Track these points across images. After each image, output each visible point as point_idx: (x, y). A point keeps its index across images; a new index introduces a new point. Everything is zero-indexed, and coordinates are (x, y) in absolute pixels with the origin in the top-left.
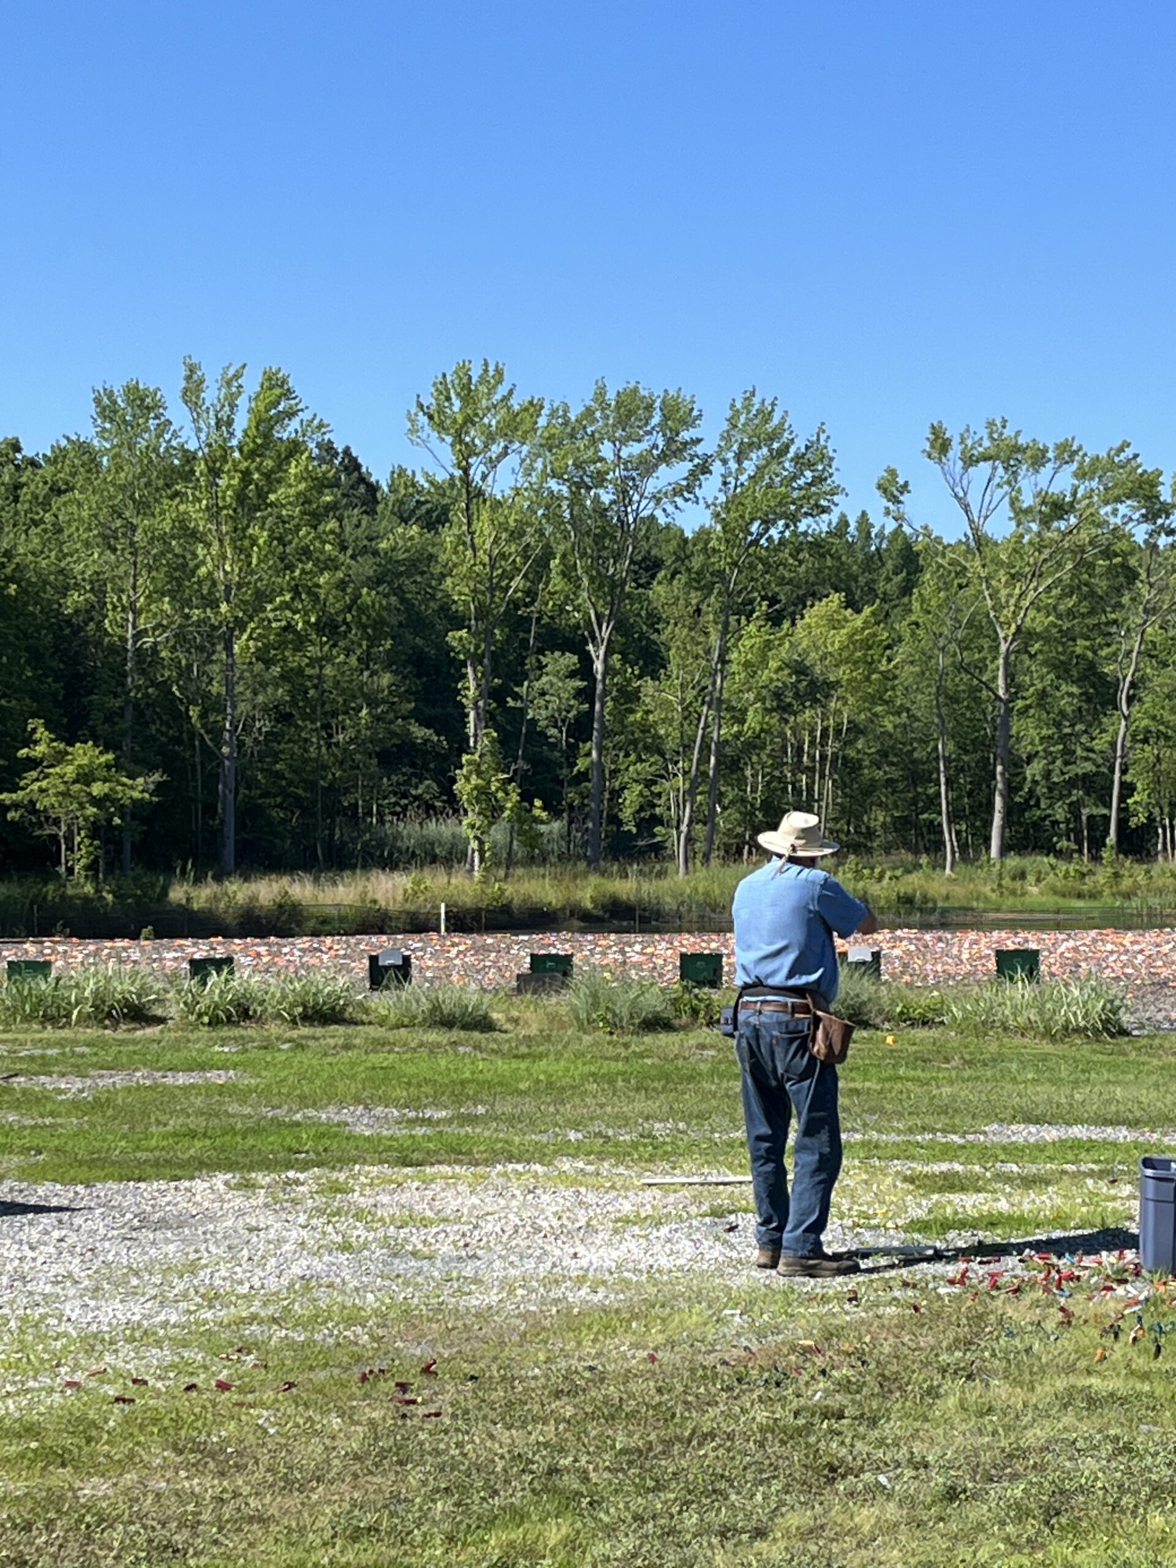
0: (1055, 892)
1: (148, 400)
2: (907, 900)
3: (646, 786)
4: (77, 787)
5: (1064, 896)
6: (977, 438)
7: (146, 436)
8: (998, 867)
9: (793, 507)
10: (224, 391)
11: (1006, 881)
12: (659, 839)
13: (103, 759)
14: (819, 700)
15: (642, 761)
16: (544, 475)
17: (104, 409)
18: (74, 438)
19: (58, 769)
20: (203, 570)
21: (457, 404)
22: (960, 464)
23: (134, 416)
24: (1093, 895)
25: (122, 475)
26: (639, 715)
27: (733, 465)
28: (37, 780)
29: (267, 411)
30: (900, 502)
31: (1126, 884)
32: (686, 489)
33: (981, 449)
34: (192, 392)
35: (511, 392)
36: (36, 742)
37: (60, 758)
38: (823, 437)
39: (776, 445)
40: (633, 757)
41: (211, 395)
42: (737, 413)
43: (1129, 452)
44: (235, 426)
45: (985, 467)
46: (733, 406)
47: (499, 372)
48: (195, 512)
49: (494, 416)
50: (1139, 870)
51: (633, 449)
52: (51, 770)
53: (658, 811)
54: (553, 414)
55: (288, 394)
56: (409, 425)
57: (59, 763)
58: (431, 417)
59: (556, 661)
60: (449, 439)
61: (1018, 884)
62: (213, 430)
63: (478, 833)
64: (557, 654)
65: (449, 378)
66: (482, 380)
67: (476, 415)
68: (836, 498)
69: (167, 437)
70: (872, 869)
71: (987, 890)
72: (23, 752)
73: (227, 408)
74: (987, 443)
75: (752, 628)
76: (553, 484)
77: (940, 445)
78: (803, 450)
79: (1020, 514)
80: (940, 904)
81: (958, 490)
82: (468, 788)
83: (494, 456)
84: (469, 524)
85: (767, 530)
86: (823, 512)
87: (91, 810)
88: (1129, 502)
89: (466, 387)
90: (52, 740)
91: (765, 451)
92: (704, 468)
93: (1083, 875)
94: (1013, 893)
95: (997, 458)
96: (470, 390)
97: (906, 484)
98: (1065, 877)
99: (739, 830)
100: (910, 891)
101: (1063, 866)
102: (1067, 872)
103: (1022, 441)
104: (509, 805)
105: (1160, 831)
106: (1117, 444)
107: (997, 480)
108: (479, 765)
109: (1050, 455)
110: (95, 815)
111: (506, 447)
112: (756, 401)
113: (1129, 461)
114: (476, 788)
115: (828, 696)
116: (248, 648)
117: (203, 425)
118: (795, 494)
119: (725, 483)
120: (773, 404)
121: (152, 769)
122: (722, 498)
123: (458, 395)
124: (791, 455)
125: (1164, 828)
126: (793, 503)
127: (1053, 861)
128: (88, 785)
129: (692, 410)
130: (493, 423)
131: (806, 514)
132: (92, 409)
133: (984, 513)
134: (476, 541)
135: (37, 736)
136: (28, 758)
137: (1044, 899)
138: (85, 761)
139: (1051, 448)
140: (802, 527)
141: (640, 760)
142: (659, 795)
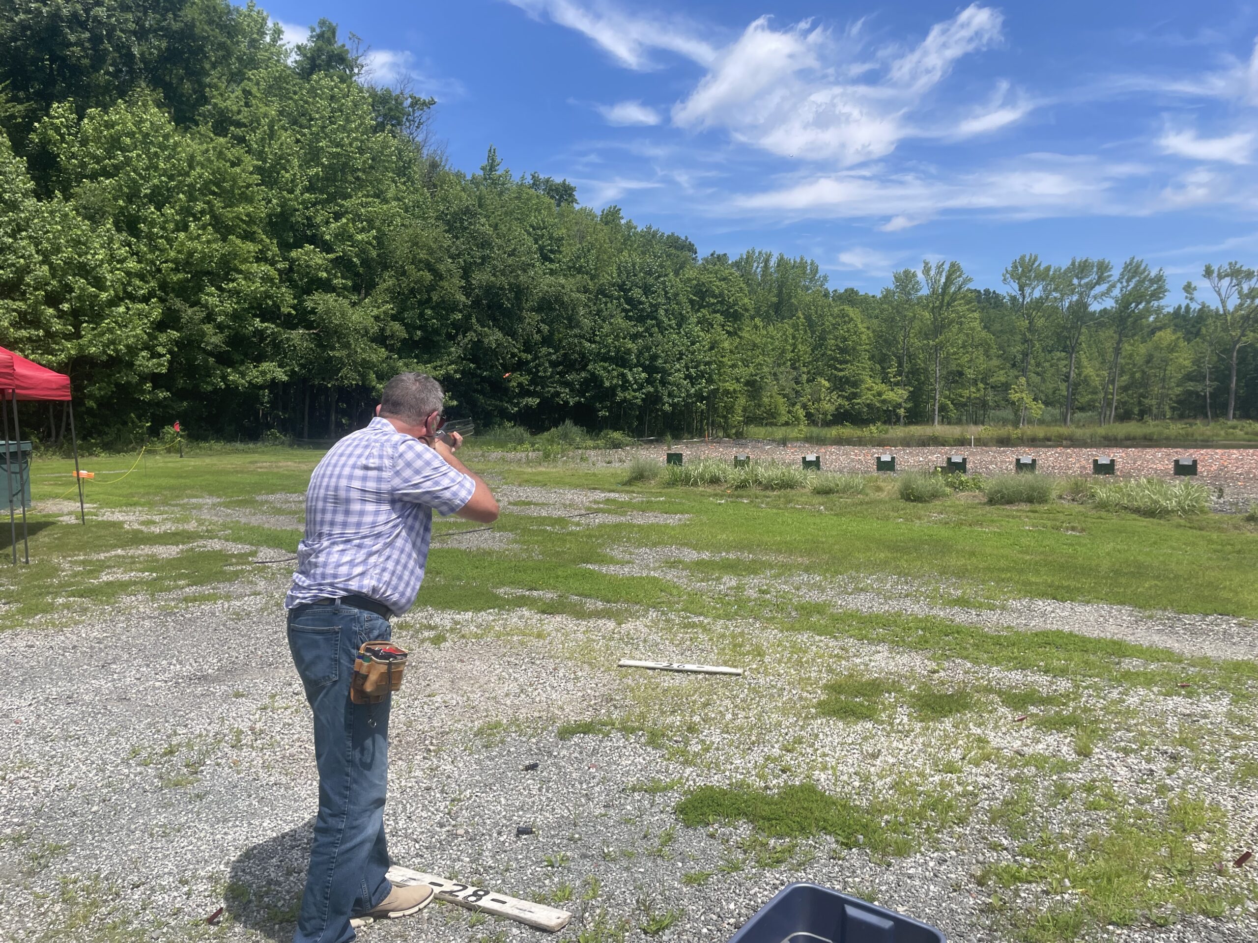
6: (1224, 269)
21: (1020, 269)
22: (1217, 279)
23: (906, 280)
30: (1192, 294)
32: (1106, 293)
33: (1226, 273)
35: (1039, 264)
38: (1161, 272)
39: (1142, 276)
41: (932, 273)
42: (1127, 266)
45: (1228, 279)
46: (1125, 263)
47: (1035, 258)
49: (1034, 272)
51: (1085, 281)
54: (1055, 271)
66: (1030, 260)
67: (1027, 273)
68: (1166, 293)
74: (1229, 271)
78: (1153, 277)
79: (1242, 296)
81: (1216, 288)
83: (1033, 286)
86: (1161, 298)
91: (1138, 278)
92: (1114, 286)
95: (1233, 276)
96: (1025, 265)
97: (1195, 287)
103: (1244, 269)
107: (1233, 284)
111: (1037, 283)
112: (1134, 261)
118: (1149, 293)
119: (1122, 290)
120: (1141, 262)
122: (1120, 296)
123: (1021, 266)
124: (1148, 279)
126: (1148, 296)
129: (1108, 265)
130: (1033, 275)
131: (1154, 300)
133: (1227, 297)
140: (1152, 304)
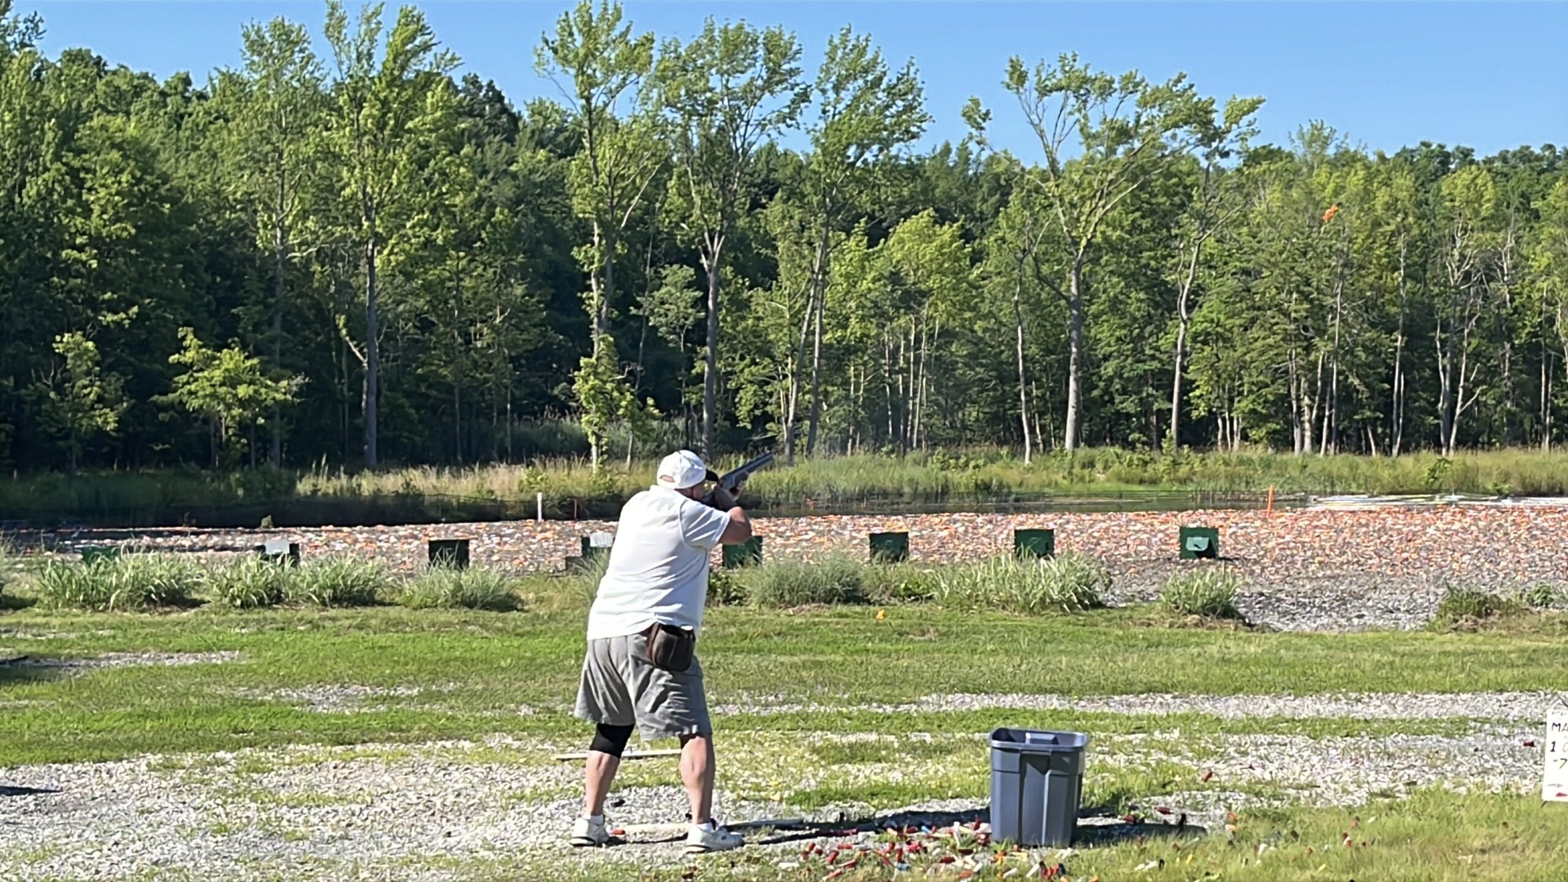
0: (1120, 479)
1: (293, 36)
2: (984, 488)
3: (761, 387)
4: (224, 389)
5: (1127, 482)
6: (1051, 71)
7: (292, 68)
8: (1070, 457)
9: (885, 133)
10: (364, 27)
11: (1077, 470)
12: (769, 435)
13: (248, 363)
14: (912, 308)
15: (756, 364)
16: (659, 104)
17: (253, 43)
18: (224, 70)
19: (206, 373)
20: (347, 192)
21: (579, 40)
22: (1036, 94)
23: (280, 49)
24: (1154, 482)
25: (269, 104)
26: (750, 322)
27: (832, 95)
28: (188, 383)
29: (404, 45)
30: (982, 128)
31: (1183, 471)
32: (788, 117)
33: (1054, 81)
34: (334, 29)
35: (628, 28)
36: (186, 349)
37: (208, 363)
38: (912, 70)
39: (870, 78)
40: (748, 360)
41: (353, 31)
42: (835, 48)
43: (1185, 83)
44: (374, 59)
45: (1058, 96)
46: (831, 42)
47: (617, 10)
48: (341, 138)
49: (613, 50)
50: (1196, 458)
51: (738, 82)
52: (200, 374)
53: (769, 409)
54: (665, 50)
55: (422, 30)
56: (536, 59)
57: (208, 367)
58: (555, 51)
59: (675, 273)
60: (573, 72)
61: (1086, 471)
62: (354, 62)
63: (596, 429)
64: (676, 267)
65: (571, 16)
66: (602, 18)
67: (597, 49)
68: (924, 125)
69: (310, 68)
70: (958, 458)
71: (1058, 477)
72: (173, 358)
73: (367, 43)
74: (1059, 75)
75: (852, 243)
76: (666, 112)
77: (1019, 77)
78: (894, 81)
79: (1089, 137)
80: (1014, 490)
81: (1033, 117)
82: (587, 387)
83: (613, 87)
84: (592, 149)
85: (862, 154)
86: (913, 137)
87: (236, 411)
88: (1186, 128)
89: (588, 23)
90: (201, 347)
91: (860, 82)
92: (804, 97)
93: (1146, 463)
94: (1082, 479)
95: (1068, 88)
96: (591, 28)
97: (987, 113)
98: (1129, 465)
99: (844, 425)
100: (987, 480)
101: (1128, 455)
102: (1131, 460)
103: (1090, 73)
104: (623, 403)
105: (1220, 422)
106: (1175, 77)
107: (1068, 109)
108: (596, 367)
109: (1116, 86)
110: (241, 415)
111: (624, 79)
112: (852, 37)
113: (1185, 90)
114: (593, 388)
115: (921, 304)
116: (389, 262)
117: (343, 57)
118: (887, 121)
119: (824, 112)
120: (867, 40)
121: (296, 373)
122: (822, 125)
123: (580, 31)
124: (883, 87)
125: (1224, 420)
126: (885, 129)
127: (1119, 451)
128: (235, 388)
129: (792, 44)
130: (613, 56)
131: (898, 140)
132: (243, 44)
133: (1057, 138)
134: (599, 164)
135: (187, 343)
136: (179, 363)
137: (1108, 485)
138: (231, 366)
139: (1117, 79)
140: (893, 151)
141: (754, 363)
142: (771, 395)
